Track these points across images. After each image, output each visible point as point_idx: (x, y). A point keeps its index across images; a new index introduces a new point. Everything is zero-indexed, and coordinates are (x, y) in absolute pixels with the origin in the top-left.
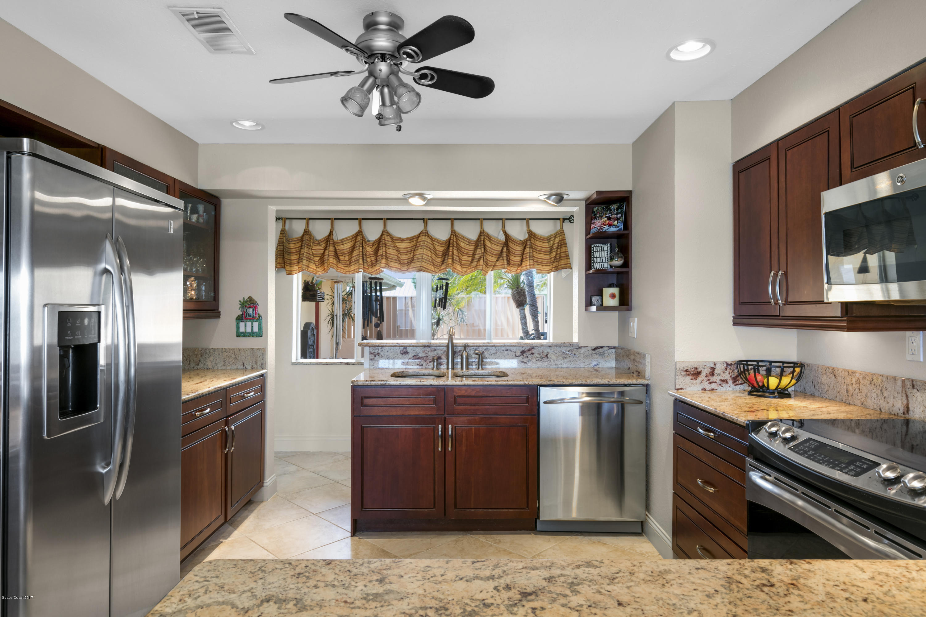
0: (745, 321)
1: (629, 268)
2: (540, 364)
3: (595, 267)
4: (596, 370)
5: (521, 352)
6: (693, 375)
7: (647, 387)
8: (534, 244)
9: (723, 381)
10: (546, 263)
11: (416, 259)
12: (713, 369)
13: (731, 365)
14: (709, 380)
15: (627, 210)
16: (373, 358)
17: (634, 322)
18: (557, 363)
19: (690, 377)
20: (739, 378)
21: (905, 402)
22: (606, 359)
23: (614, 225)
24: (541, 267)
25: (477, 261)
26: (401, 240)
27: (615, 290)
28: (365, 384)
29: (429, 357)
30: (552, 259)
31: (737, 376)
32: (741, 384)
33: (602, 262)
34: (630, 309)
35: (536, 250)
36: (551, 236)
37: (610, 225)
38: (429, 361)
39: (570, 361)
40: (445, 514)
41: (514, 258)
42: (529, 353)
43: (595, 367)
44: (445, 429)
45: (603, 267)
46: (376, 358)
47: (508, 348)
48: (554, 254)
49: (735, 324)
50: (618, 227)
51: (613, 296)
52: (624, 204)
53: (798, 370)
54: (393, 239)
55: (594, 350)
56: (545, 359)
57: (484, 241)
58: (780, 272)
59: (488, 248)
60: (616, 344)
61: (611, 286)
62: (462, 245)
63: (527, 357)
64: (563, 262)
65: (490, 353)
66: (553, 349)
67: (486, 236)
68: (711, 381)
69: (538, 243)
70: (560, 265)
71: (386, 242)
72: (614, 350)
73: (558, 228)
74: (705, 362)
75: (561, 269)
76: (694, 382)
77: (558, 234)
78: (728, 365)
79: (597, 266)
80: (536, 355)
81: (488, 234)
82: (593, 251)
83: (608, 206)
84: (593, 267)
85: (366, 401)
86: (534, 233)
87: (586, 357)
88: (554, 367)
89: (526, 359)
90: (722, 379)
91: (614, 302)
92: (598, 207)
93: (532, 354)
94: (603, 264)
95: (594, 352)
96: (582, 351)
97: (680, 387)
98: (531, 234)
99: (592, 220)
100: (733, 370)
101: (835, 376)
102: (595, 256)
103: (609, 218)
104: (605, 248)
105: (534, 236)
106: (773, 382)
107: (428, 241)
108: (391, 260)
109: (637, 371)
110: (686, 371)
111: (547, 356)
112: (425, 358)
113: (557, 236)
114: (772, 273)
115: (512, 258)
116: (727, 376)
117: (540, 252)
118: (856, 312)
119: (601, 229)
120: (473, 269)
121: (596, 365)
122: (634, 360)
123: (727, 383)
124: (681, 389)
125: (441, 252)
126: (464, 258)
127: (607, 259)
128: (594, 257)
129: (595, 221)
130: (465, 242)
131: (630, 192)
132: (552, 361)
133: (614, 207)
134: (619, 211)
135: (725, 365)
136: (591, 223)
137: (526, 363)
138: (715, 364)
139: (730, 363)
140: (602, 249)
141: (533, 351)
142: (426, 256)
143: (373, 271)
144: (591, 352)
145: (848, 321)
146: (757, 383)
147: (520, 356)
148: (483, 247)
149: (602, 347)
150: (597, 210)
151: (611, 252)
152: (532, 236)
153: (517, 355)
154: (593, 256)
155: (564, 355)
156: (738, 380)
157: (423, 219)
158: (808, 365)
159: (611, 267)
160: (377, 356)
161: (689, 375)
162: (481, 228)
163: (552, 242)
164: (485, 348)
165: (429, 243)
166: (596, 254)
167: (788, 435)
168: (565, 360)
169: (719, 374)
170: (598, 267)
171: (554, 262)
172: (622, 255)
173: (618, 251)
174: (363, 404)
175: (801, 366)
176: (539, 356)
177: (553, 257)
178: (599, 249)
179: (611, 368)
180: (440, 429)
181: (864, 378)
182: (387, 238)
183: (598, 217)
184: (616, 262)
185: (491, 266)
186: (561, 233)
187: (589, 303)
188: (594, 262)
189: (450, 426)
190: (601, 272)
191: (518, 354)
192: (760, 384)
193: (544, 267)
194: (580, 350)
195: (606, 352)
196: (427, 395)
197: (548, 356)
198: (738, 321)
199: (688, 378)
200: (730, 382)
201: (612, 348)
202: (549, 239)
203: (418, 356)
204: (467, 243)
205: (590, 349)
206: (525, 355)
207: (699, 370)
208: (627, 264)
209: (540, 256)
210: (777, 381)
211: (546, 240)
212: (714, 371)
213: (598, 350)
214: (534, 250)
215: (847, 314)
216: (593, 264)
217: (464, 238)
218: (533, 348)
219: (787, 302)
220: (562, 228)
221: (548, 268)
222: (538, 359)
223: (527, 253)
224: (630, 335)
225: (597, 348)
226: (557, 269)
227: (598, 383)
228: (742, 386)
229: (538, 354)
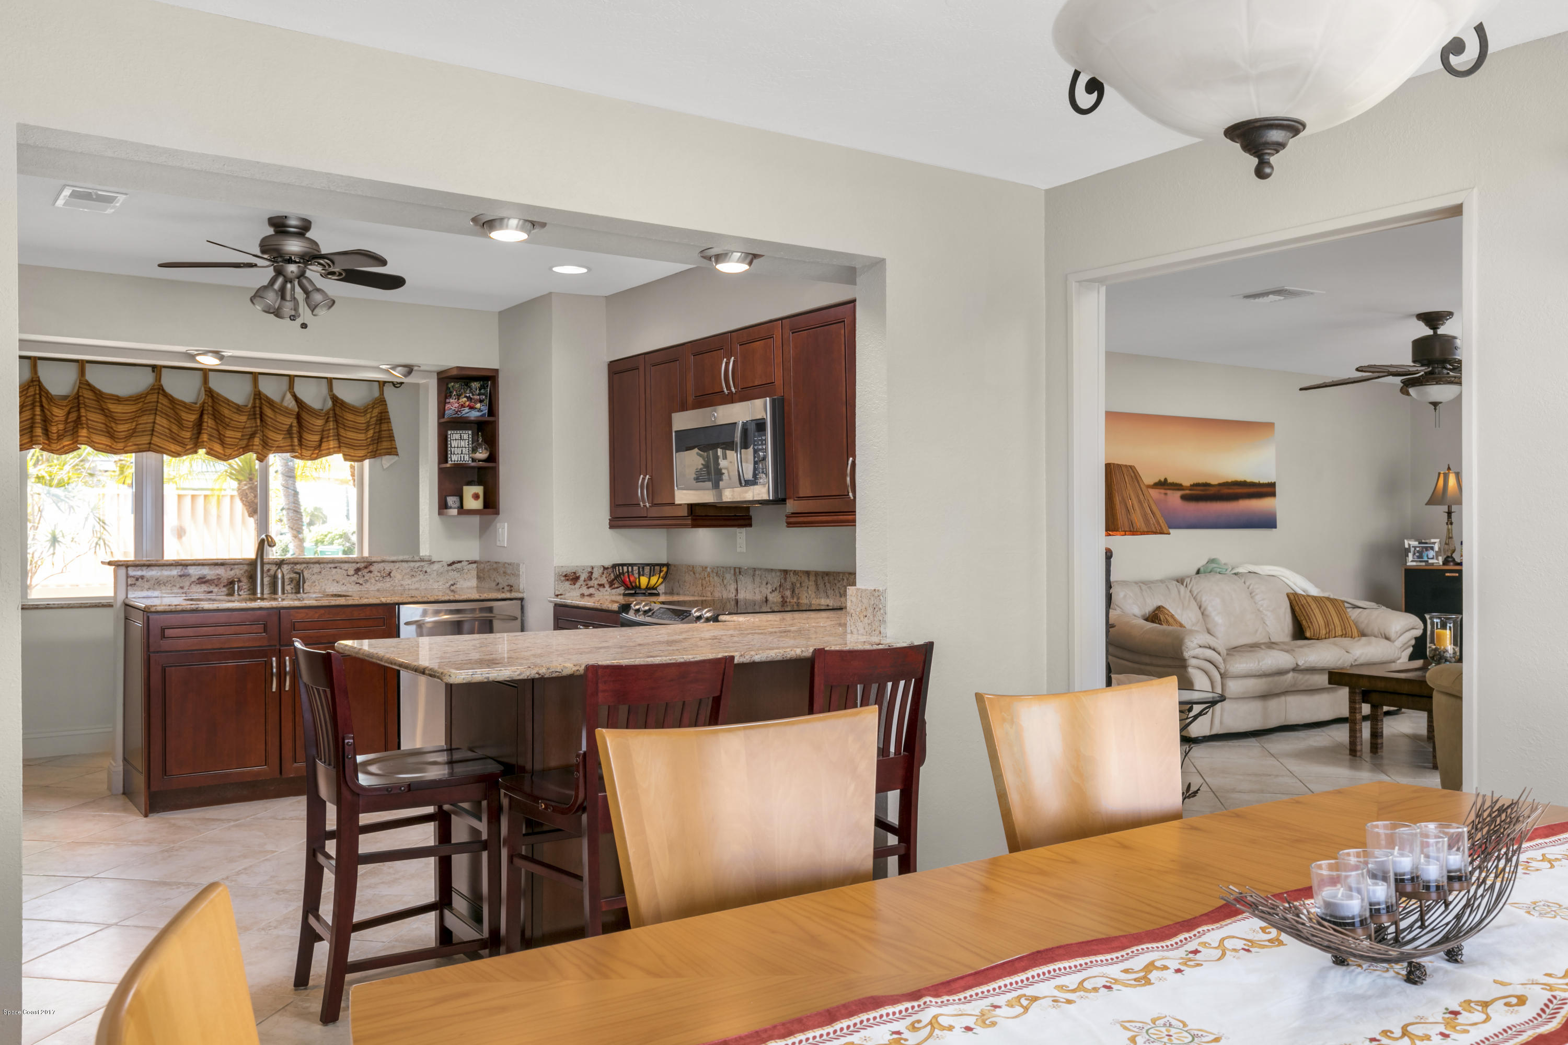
0: (620, 523)
1: (495, 462)
2: (380, 585)
3: (453, 460)
4: (453, 591)
5: (355, 570)
6: (572, 580)
7: (522, 599)
8: (341, 417)
9: (600, 585)
10: (359, 446)
11: (139, 432)
12: (591, 573)
13: (608, 568)
14: (587, 585)
15: (492, 391)
16: (133, 583)
17: (504, 528)
18: (402, 582)
19: (569, 583)
20: (616, 581)
21: (736, 587)
22: (466, 576)
23: (476, 408)
24: (352, 452)
25: (249, 439)
26: (118, 400)
27: (479, 490)
28: (167, 610)
29: (222, 580)
30: (369, 440)
31: (613, 580)
32: (617, 588)
33: (462, 453)
34: (497, 513)
35: (344, 425)
36: (368, 405)
37: (471, 408)
38: (222, 585)
39: (420, 580)
40: (281, 773)
41: (310, 436)
42: (366, 570)
43: (452, 587)
44: (281, 664)
45: (462, 460)
46: (138, 583)
47: (336, 565)
48: (371, 433)
49: (611, 527)
50: (482, 411)
51: (476, 497)
52: (488, 383)
53: (665, 569)
54: (99, 396)
55: (450, 565)
56: (388, 579)
57: (261, 408)
58: (648, 476)
59: (269, 420)
60: (477, 558)
61: (470, 483)
62: (226, 412)
63: (364, 576)
64: (385, 445)
65: (312, 573)
66: (397, 565)
67: (265, 400)
68: (589, 586)
69: (350, 416)
70: (381, 450)
71: (86, 400)
72: (474, 566)
73: (376, 394)
74: (584, 566)
75: (381, 455)
76: (573, 587)
77: (378, 403)
78: (605, 568)
79: (455, 458)
80: (376, 573)
81: (267, 397)
82: (449, 439)
83: (468, 383)
84: (449, 459)
85: (168, 632)
86: (342, 401)
87: (440, 574)
88: (400, 588)
89: (363, 579)
90: (600, 583)
91: (477, 505)
92: (454, 382)
93: (370, 572)
94: (462, 456)
95: (450, 568)
96: (436, 567)
97: (559, 593)
98: (336, 401)
99: (446, 398)
100: (610, 574)
101: (694, 573)
102: (453, 446)
103: (469, 399)
104: (466, 436)
105: (341, 404)
106: (644, 581)
107: (164, 403)
108: (94, 431)
109: (508, 586)
110: (566, 576)
111: (389, 574)
112: (215, 581)
113: (375, 406)
114: (642, 476)
115: (307, 436)
116: (604, 580)
117: (351, 429)
118: (698, 512)
119: (460, 411)
120: (241, 450)
121: (452, 585)
122: (504, 573)
123: (604, 587)
124: (561, 595)
125: (192, 423)
126: (229, 433)
127: (467, 451)
128: (451, 447)
129: (451, 401)
130: (231, 408)
131: (497, 371)
132: (397, 581)
133: (475, 385)
134: (482, 391)
135: (602, 569)
136: (445, 403)
137: (361, 584)
138: (593, 568)
139: (606, 567)
140: (461, 437)
141: (372, 568)
142: (161, 428)
143: (58, 447)
144: (446, 568)
145: (693, 520)
146: (631, 583)
147: (353, 575)
148: (258, 416)
149: (460, 562)
150: (453, 387)
151: (472, 444)
152: (338, 405)
153: (349, 574)
154: (449, 446)
155: (412, 573)
156: (614, 584)
157: (154, 367)
158: (675, 566)
159: (473, 460)
160: (140, 580)
161: (568, 580)
162: (256, 388)
163: (368, 416)
164: (305, 565)
165: (165, 406)
166: (454, 444)
167: (647, 608)
168: (414, 579)
169: (596, 579)
170: (456, 460)
171: (370, 444)
172: (487, 446)
173: (482, 441)
174: (163, 636)
175: (667, 565)
176: (379, 574)
177: (370, 438)
178: (458, 436)
179: (472, 588)
180: (274, 664)
181: (712, 571)
182: (87, 394)
183: (455, 395)
184: (480, 455)
185: (273, 447)
186: (381, 401)
187: (443, 506)
188: (451, 454)
189: (287, 658)
190: (460, 468)
191: (351, 572)
192: (634, 584)
193: (356, 452)
194: (432, 566)
195: (465, 568)
196: (254, 622)
197: (392, 575)
198: (614, 523)
199: (567, 584)
200: (607, 586)
201: (472, 563)
202: (365, 411)
203: (205, 578)
204: (235, 411)
205: (445, 564)
206: (360, 573)
207: (578, 575)
208: (493, 458)
209: (351, 435)
210: (647, 579)
211: (361, 413)
212: (592, 575)
213: (456, 565)
214: (340, 425)
215: (692, 513)
216: (449, 456)
217: (228, 402)
218: (371, 565)
219: (654, 505)
220: (383, 394)
221: (361, 453)
222: (377, 578)
223: (330, 430)
224: (498, 544)
225: (453, 563)
226: (374, 454)
227: (468, 599)
228: (618, 590)
229: (378, 572)
